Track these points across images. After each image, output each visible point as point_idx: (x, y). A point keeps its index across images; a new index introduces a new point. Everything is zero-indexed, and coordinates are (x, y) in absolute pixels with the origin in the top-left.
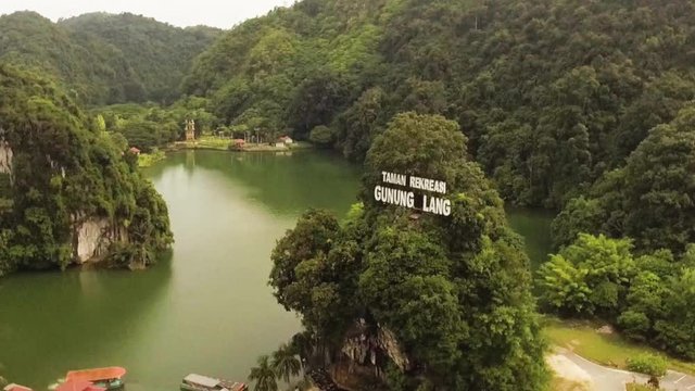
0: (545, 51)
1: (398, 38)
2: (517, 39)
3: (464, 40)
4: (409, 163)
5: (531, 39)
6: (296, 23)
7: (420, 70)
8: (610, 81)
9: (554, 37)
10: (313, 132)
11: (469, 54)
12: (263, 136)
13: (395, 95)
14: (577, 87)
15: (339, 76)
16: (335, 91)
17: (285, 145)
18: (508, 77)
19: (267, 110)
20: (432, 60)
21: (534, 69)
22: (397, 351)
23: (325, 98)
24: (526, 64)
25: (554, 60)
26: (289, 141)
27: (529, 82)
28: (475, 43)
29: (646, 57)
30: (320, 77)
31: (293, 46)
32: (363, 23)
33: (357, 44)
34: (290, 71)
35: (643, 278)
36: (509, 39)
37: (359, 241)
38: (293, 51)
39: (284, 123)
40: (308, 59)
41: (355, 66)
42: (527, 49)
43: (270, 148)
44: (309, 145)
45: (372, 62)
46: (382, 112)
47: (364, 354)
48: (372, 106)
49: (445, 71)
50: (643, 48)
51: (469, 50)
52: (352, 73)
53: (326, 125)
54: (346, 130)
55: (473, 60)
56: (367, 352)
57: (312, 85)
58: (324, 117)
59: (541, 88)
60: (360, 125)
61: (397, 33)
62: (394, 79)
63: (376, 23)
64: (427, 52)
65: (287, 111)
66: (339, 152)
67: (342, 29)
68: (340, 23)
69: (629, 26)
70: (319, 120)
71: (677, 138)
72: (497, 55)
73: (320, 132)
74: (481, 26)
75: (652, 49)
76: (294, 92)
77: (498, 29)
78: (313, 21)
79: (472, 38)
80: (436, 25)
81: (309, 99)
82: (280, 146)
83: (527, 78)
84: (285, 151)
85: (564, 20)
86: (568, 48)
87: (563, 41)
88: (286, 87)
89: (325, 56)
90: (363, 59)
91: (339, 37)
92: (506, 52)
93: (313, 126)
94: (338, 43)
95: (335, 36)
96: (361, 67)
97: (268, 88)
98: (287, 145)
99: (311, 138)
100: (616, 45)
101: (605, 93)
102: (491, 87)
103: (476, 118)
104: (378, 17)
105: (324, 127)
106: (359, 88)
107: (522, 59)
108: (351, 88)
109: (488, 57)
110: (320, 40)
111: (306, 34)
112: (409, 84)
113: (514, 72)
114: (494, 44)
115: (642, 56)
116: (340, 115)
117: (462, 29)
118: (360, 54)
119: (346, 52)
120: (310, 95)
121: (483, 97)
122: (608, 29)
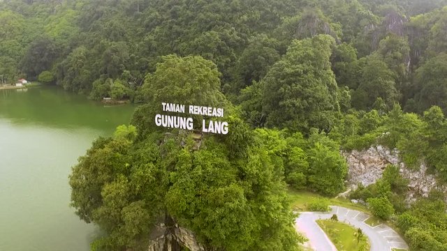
0: (183, 23)
1: (90, 17)
2: (165, 17)
3: (132, 18)
4: (188, 94)
5: (173, 17)
6: (18, 8)
7: (107, 35)
8: (225, 39)
9: (188, 15)
10: (40, 76)
11: (136, 26)
12: (7, 80)
13: (93, 51)
14: (209, 42)
15: (54, 40)
16: (53, 49)
17: (22, 84)
18: (164, 38)
19: (6, 62)
20: (115, 29)
21: (178, 34)
22: (192, 242)
23: (47, 54)
24: (174, 30)
25: (190, 29)
26: (25, 82)
27: (176, 41)
28: (139, 20)
29: (241, 26)
30: (42, 41)
31: (20, 22)
32: (65, 9)
33: (64, 20)
34: (19, 37)
35: (296, 151)
36: (160, 17)
37: (155, 162)
38: (19, 25)
39: (19, 71)
40: (30, 30)
41: (64, 34)
42: (172, 22)
43: (12, 87)
44: (40, 84)
45: (75, 32)
46: (86, 62)
47: (162, 247)
48: (81, 58)
49: (123, 36)
50: (239, 21)
51: (137, 24)
52: (62, 38)
53: (49, 70)
54: (63, 73)
55: (140, 29)
56: (164, 246)
57: (37, 46)
58: (47, 66)
59: (185, 44)
60: (73, 69)
61: (88, 14)
62: (92, 41)
63: (74, 9)
64: (111, 25)
65: (20, 63)
66: (61, 87)
67: (51, 12)
68: (49, 9)
69: (229, 10)
70: (44, 68)
71: (293, 69)
72: (154, 26)
73: (45, 75)
74: (141, 10)
75: (244, 22)
76: (24, 51)
77: (152, 12)
78: (30, 7)
79: (137, 17)
80: (113, 9)
81: (35, 55)
82: (19, 85)
83: (175, 39)
84: (22, 88)
85: (192, 6)
86: (197, 22)
87: (192, 18)
88: (17, 47)
89: (42, 28)
90: (68, 30)
91: (50, 17)
92: (159, 24)
93: (40, 71)
94: (50, 20)
95: (47, 17)
96: (68, 35)
97: (4, 49)
98: (24, 84)
99: (40, 79)
100: (223, 19)
101: (224, 46)
102: (155, 44)
103: (148, 62)
104: (75, 5)
105: (47, 72)
106: (68, 47)
107: (171, 28)
108: (64, 47)
109: (149, 27)
110: (38, 19)
111: (26, 15)
112: (103, 44)
113: (167, 35)
114: (151, 20)
115: (238, 26)
116: (58, 64)
117: (129, 12)
118: (66, 27)
119: (56, 26)
120: (37, 53)
121: (150, 50)
122: (218, 11)
